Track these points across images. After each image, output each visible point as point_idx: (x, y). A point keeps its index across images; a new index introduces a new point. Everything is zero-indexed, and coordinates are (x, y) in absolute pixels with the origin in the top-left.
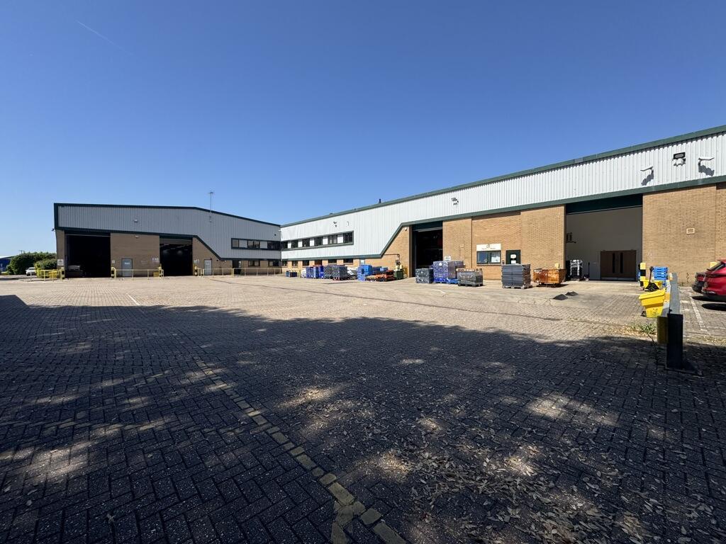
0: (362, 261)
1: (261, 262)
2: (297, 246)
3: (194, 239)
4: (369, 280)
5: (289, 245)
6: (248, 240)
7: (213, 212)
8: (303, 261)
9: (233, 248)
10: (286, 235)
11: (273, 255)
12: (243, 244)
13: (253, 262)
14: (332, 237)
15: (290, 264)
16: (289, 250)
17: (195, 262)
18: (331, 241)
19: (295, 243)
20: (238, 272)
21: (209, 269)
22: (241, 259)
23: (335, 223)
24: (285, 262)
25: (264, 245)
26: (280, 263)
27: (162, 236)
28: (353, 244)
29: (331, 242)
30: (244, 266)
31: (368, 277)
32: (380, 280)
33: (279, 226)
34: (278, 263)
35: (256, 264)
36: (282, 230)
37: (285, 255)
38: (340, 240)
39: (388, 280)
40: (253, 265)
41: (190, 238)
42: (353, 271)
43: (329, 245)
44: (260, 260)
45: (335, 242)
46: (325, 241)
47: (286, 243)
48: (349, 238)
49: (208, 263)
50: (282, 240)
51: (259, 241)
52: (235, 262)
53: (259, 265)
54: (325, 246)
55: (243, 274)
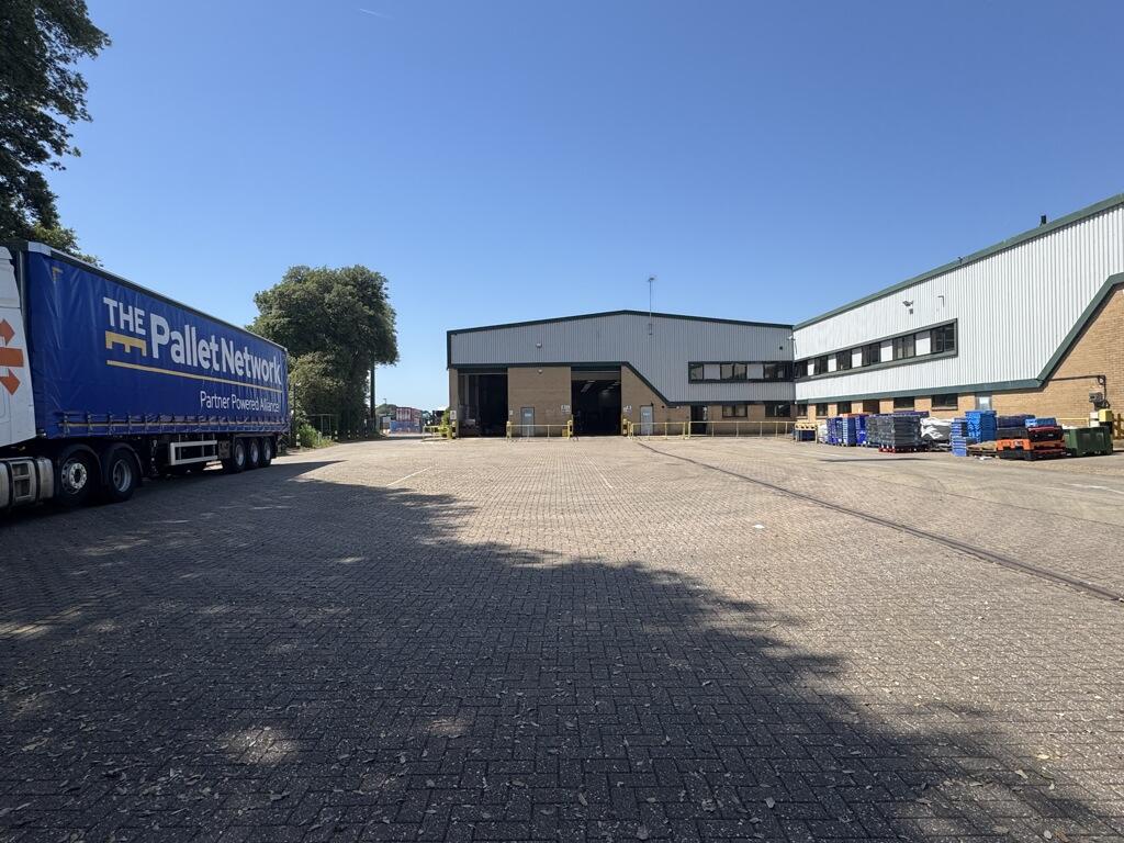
0: (984, 401)
1: (749, 407)
2: (826, 370)
3: (623, 368)
4: (978, 453)
5: (811, 369)
6: (721, 363)
7: (654, 315)
8: (839, 404)
9: (691, 381)
10: (806, 345)
11: (776, 392)
12: (712, 372)
13: (735, 408)
14: (904, 342)
15: (812, 410)
16: (810, 379)
17: (625, 410)
18: (900, 351)
19: (821, 362)
20: (699, 429)
21: (648, 425)
22: (707, 404)
23: (907, 304)
24: (803, 406)
25: (756, 372)
26: (794, 410)
27: (576, 367)
28: (956, 355)
29: (900, 356)
30: (713, 417)
31: (979, 446)
32: (1007, 454)
33: (790, 327)
34: (787, 410)
35: (741, 412)
36: (796, 334)
37: (805, 391)
38: (923, 346)
39: (1036, 455)
40: (735, 416)
41: (617, 367)
42: (939, 429)
43: (897, 362)
44: (747, 403)
45: (911, 354)
46: (886, 354)
47: (804, 363)
48: (944, 338)
49: (647, 412)
50: (797, 357)
51: (746, 363)
52: (697, 410)
53: (746, 415)
54: (888, 366)
55: (709, 434)
